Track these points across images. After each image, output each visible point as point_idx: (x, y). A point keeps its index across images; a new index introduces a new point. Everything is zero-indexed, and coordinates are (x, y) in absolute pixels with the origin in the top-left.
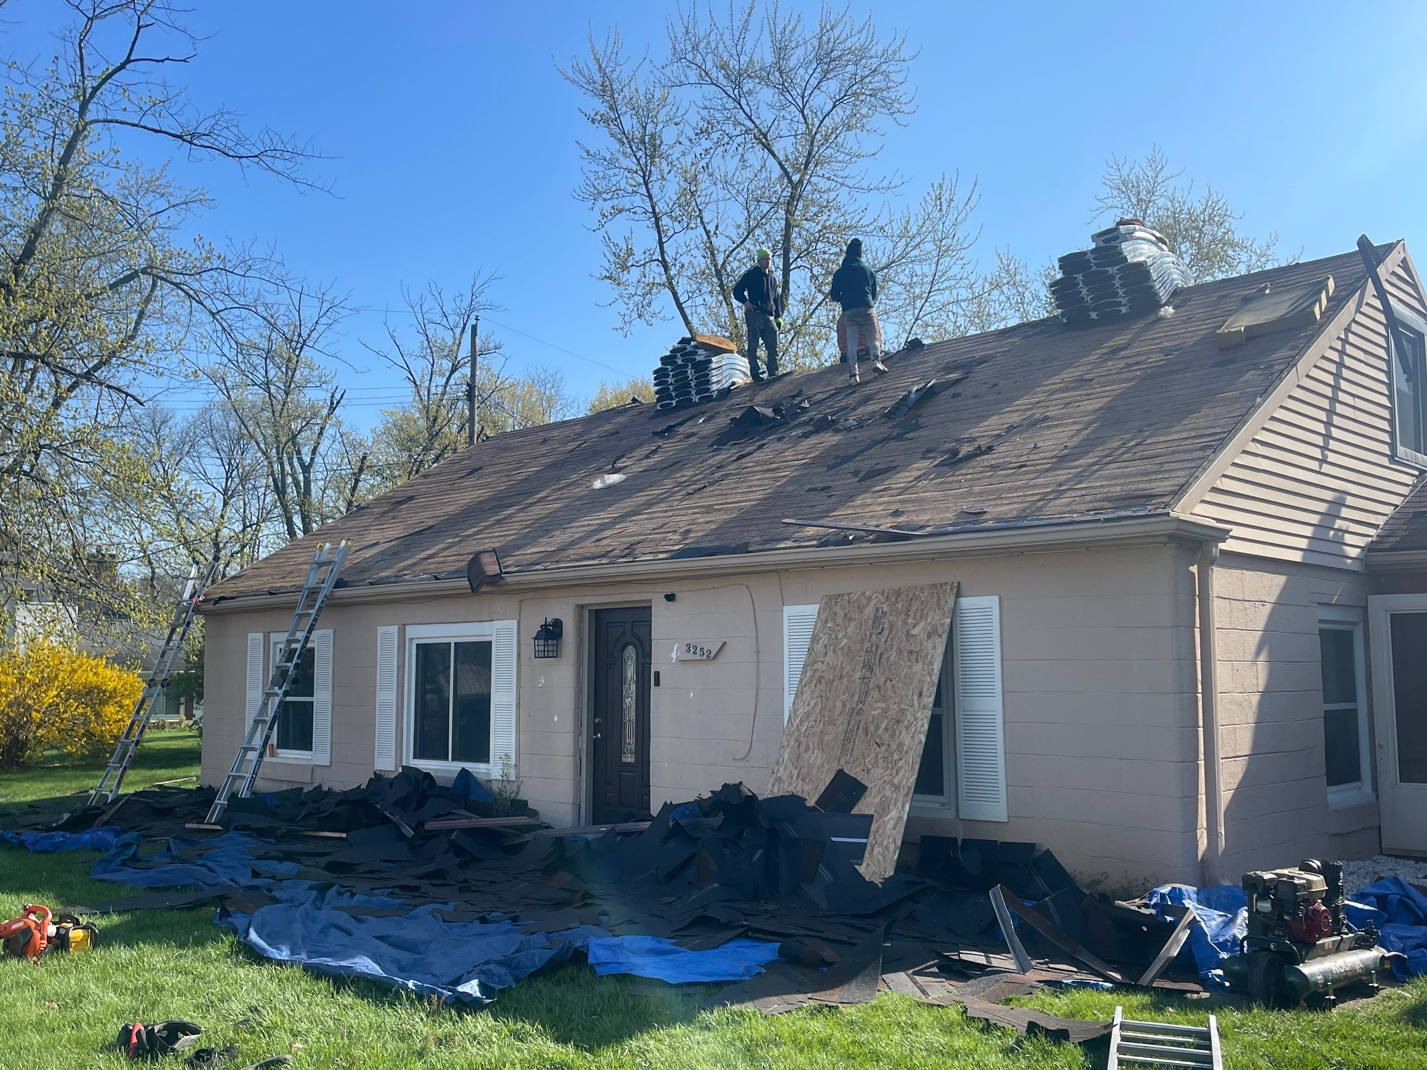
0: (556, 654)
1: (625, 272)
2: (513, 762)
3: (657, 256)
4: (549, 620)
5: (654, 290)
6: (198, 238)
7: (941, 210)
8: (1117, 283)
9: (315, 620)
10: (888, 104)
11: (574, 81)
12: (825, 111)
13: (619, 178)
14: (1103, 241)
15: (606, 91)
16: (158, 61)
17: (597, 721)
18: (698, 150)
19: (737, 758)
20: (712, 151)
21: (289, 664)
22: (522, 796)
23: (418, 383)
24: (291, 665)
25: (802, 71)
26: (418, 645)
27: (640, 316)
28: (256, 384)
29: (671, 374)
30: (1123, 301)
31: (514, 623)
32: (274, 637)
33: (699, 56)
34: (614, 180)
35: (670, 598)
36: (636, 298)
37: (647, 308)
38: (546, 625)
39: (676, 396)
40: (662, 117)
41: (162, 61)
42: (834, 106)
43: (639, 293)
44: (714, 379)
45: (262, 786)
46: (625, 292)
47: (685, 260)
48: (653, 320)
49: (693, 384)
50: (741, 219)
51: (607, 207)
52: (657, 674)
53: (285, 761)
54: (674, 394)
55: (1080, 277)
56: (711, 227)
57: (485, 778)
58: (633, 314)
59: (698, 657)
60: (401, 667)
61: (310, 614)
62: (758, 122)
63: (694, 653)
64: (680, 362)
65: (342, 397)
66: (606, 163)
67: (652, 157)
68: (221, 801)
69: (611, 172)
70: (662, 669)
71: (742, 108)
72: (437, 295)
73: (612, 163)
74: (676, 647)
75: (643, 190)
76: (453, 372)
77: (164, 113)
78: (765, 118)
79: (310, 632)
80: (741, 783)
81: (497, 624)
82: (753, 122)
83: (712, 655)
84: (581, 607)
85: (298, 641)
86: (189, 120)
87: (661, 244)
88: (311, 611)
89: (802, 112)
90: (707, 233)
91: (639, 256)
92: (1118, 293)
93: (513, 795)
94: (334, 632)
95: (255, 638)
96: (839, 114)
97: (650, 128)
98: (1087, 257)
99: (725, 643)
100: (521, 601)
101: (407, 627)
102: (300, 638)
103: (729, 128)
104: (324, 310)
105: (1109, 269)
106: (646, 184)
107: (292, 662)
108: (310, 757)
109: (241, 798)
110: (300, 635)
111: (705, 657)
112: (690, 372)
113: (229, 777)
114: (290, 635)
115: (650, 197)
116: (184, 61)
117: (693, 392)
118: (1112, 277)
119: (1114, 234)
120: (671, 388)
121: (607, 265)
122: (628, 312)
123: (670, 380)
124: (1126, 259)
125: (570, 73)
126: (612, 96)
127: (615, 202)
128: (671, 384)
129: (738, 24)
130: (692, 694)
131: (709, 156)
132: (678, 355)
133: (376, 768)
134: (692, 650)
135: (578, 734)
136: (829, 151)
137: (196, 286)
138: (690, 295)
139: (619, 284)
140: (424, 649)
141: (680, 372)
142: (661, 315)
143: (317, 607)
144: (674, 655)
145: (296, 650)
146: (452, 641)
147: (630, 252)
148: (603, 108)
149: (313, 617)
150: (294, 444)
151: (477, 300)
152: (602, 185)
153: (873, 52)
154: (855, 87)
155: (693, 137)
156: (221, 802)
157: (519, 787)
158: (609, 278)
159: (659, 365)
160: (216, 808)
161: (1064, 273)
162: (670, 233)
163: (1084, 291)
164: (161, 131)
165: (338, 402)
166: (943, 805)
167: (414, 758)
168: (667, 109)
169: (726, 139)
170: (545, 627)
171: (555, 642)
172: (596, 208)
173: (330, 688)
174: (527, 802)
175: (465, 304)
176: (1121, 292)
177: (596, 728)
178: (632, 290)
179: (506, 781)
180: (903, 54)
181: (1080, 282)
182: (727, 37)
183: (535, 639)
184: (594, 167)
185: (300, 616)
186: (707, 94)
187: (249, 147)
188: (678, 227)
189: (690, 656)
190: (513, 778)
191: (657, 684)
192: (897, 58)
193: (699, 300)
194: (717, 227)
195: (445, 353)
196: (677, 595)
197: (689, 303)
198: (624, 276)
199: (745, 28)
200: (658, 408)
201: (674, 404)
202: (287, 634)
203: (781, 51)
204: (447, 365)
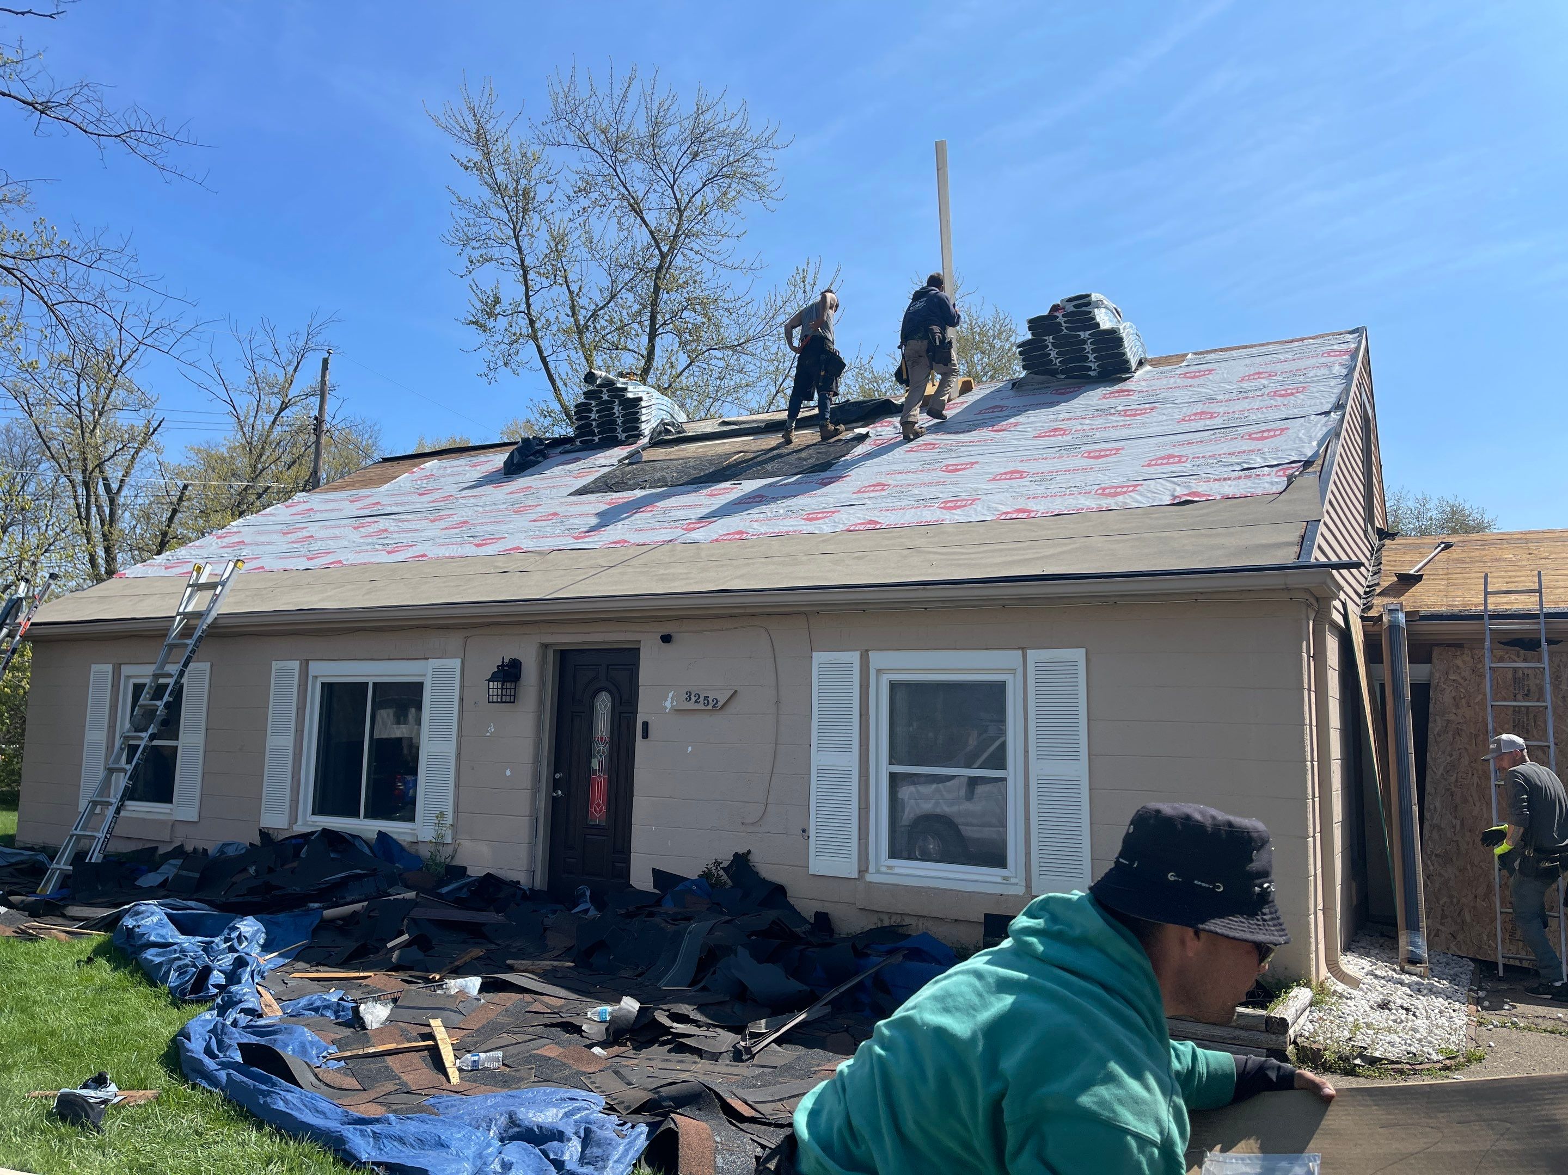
0: (510, 698)
1: (492, 319)
2: (449, 820)
3: (523, 307)
4: (506, 660)
5: (521, 340)
6: (38, 222)
7: (805, 292)
8: (1088, 347)
9: (193, 651)
10: (759, 188)
11: (446, 129)
12: (696, 188)
13: (488, 227)
14: (1074, 306)
15: (481, 139)
16: (17, 13)
17: (557, 776)
18: (576, 207)
19: (747, 821)
20: (590, 210)
21: (158, 703)
22: (458, 862)
23: (242, 419)
24: (160, 704)
25: (674, 148)
26: (323, 684)
27: (506, 364)
28: (61, 404)
29: (595, 409)
30: (1093, 366)
31: (456, 663)
32: (126, 670)
33: (578, 120)
34: (484, 229)
35: (666, 639)
36: (503, 346)
37: (514, 356)
38: (503, 665)
39: (600, 433)
40: (535, 173)
41: (23, 14)
42: (704, 185)
43: (506, 341)
44: (643, 418)
45: (117, 847)
46: (490, 339)
47: (551, 315)
48: (520, 370)
49: (619, 422)
50: (607, 283)
51: (476, 255)
52: (646, 725)
53: (134, 815)
54: (596, 431)
55: (1050, 339)
56: (574, 288)
57: (410, 839)
58: (498, 361)
59: (701, 706)
60: (301, 709)
61: (187, 645)
62: (630, 189)
63: (696, 702)
64: (605, 397)
65: (159, 425)
66: (476, 211)
67: (525, 211)
68: (62, 864)
69: (483, 221)
70: (652, 720)
71: (617, 175)
72: (269, 331)
73: (482, 210)
74: (671, 695)
75: (513, 242)
76: (281, 410)
77: (14, 76)
78: (639, 189)
79: (186, 665)
80: (749, 852)
81: (433, 663)
82: (628, 190)
83: (720, 704)
84: (545, 646)
85: (170, 676)
86: (41, 90)
87: (527, 297)
88: (188, 641)
89: (672, 187)
90: (571, 292)
91: (505, 305)
92: (1088, 358)
93: (449, 860)
94: (212, 666)
95: (101, 671)
96: (710, 194)
97: (523, 182)
98: (1058, 320)
99: (736, 692)
100: (467, 638)
101: (311, 663)
102: (173, 673)
103: (608, 191)
104: (150, 331)
105: (1081, 333)
106: (517, 238)
107: (161, 699)
108: (168, 811)
109: (90, 863)
110: (173, 669)
111: (710, 707)
112: (617, 409)
113: (72, 836)
114: (158, 669)
115: (520, 249)
116: (51, 16)
117: (620, 430)
118: (1084, 342)
119: (1085, 300)
120: (594, 423)
121: (474, 311)
122: (494, 359)
123: (593, 416)
124: (1098, 325)
125: (442, 120)
126: (486, 145)
127: (484, 251)
128: (594, 420)
129: (618, 92)
130: (690, 749)
131: (586, 214)
132: (604, 390)
133: (262, 825)
134: (693, 699)
135: (535, 790)
136: (698, 227)
137: (31, 273)
138: (555, 348)
139: (484, 331)
140: (330, 690)
141: (605, 408)
142: (528, 366)
143: (195, 637)
144: (668, 704)
145: (167, 685)
146: (371, 681)
147: (497, 301)
148: (477, 156)
149: (190, 648)
150: (101, 472)
151: (314, 339)
152: (471, 232)
153: (748, 136)
154: (725, 169)
155: (572, 194)
156: (62, 866)
157: (455, 851)
158: (476, 323)
159: (582, 399)
160: (53, 873)
161: (1033, 334)
162: (536, 288)
163: (1053, 354)
164: (10, 96)
165: (155, 430)
166: (1005, 878)
167: (313, 814)
168: (539, 166)
169: (603, 202)
170: (501, 667)
171: (513, 684)
172: (464, 255)
173: (203, 731)
174: (466, 868)
175: (300, 344)
176: (1091, 357)
177: (556, 784)
178: (498, 337)
179: (439, 843)
180: (775, 142)
181: (1050, 345)
182: (606, 104)
183: (489, 681)
184: (464, 214)
185: (171, 647)
186: (584, 157)
187: (111, 125)
188: (546, 283)
189: (691, 705)
190: (448, 840)
191: (645, 735)
192: (770, 144)
193: (563, 355)
194: (580, 288)
195: (276, 390)
196: (675, 636)
197: (553, 357)
198: (491, 323)
199: (624, 99)
200: (578, 443)
201: (597, 440)
202: (153, 667)
203: (656, 125)
204: (276, 403)
